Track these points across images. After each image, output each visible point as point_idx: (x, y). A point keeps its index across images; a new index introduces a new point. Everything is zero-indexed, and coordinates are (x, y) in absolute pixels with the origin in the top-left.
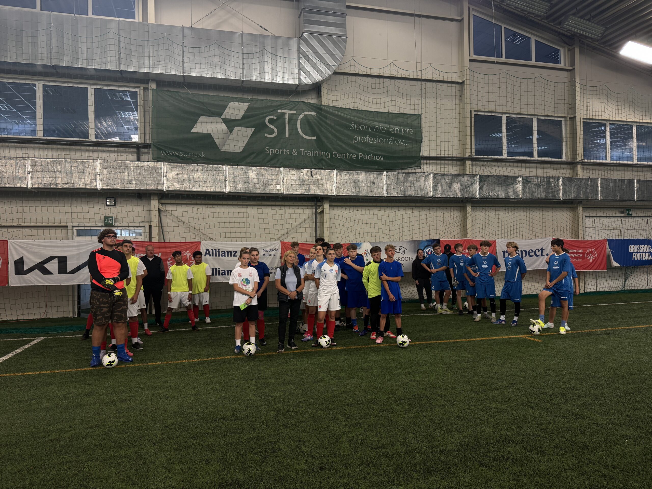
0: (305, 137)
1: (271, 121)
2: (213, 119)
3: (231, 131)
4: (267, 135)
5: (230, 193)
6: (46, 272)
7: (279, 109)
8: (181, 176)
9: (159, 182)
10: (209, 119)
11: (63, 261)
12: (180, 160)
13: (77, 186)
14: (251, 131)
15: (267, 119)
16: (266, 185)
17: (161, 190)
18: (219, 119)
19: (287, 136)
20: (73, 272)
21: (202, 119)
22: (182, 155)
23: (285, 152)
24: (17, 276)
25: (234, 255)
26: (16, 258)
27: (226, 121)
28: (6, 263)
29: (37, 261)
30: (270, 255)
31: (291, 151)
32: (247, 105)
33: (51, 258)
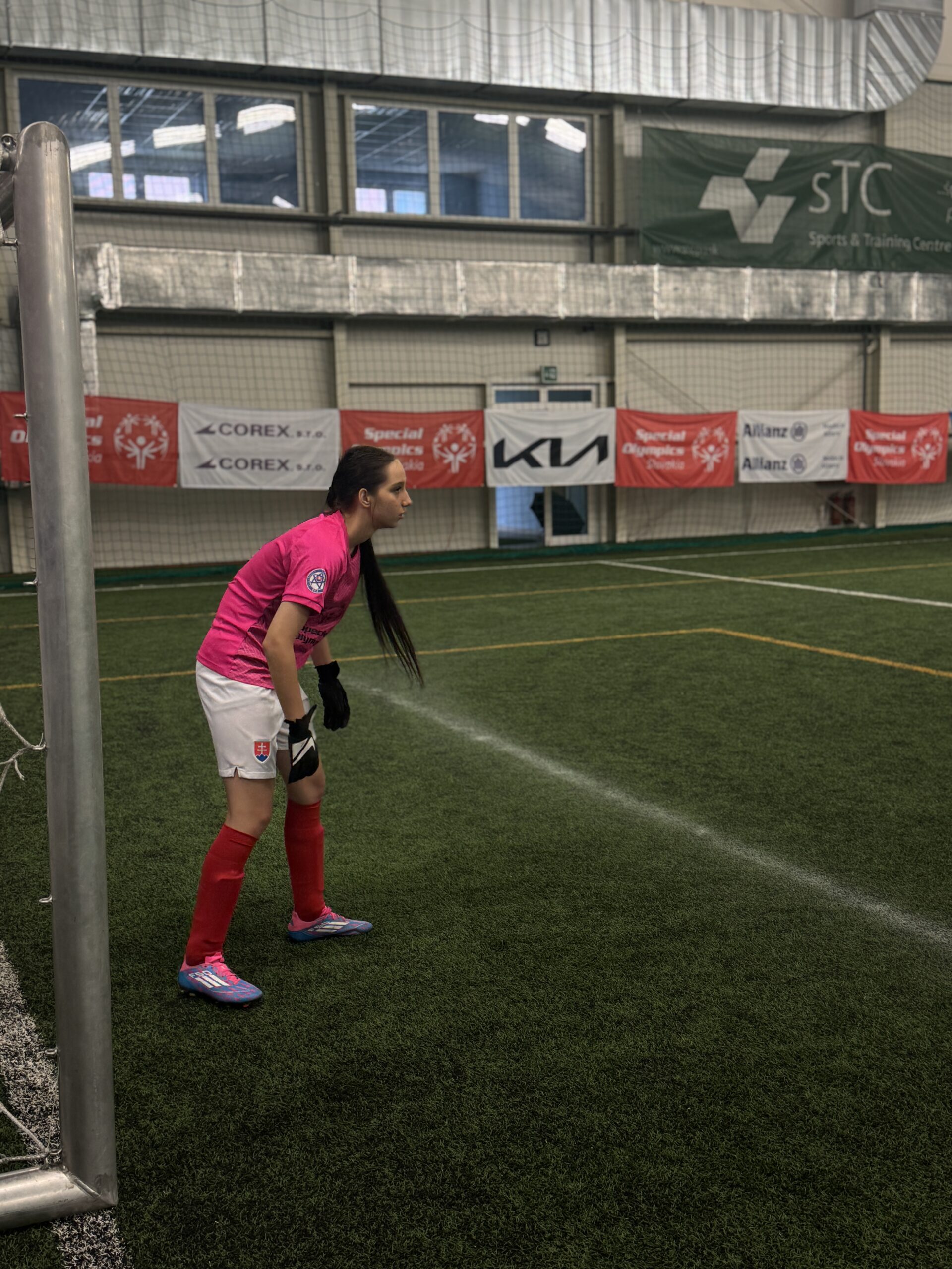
0: (871, 210)
1: (822, 183)
2: (731, 181)
3: (760, 202)
4: (812, 209)
5: (754, 320)
6: (534, 463)
7: (835, 158)
8: (680, 292)
9: (648, 302)
10: (726, 180)
11: (556, 445)
12: (680, 262)
13: (530, 312)
14: (789, 201)
15: (817, 177)
16: (806, 304)
17: (653, 318)
18: (740, 182)
19: (845, 208)
20: (570, 463)
21: (715, 183)
22: (685, 251)
23: (841, 240)
24: (497, 471)
25: (783, 436)
26: (496, 440)
27: (752, 185)
28: (482, 450)
29: (523, 445)
30: (833, 434)
31: (849, 239)
32: (784, 153)
33: (541, 441)
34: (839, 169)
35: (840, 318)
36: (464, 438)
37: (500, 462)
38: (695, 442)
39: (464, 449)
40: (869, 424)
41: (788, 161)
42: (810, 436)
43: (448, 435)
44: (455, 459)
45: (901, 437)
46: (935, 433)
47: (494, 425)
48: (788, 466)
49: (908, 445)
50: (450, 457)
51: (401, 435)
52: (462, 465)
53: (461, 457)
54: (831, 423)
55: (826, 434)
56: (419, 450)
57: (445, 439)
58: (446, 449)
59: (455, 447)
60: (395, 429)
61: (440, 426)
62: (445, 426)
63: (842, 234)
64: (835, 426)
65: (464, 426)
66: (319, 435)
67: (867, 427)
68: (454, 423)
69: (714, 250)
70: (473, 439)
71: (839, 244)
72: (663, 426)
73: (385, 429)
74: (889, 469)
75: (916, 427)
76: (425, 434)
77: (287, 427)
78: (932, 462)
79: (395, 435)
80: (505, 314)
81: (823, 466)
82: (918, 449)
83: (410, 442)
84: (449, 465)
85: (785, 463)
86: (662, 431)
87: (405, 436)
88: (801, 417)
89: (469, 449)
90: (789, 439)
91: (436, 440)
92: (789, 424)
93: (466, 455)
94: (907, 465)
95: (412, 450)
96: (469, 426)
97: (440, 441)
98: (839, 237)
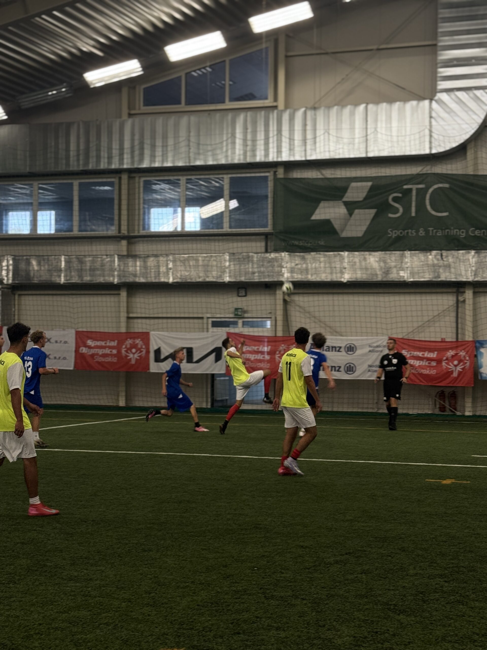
0: (434, 213)
2: (334, 203)
3: (351, 214)
4: (391, 215)
5: (348, 281)
7: (406, 184)
8: (300, 266)
9: (279, 273)
10: (330, 203)
11: (190, 351)
12: (299, 250)
13: (208, 280)
14: (373, 212)
15: (391, 197)
16: (388, 271)
17: (281, 281)
18: (339, 203)
19: (413, 214)
20: (198, 361)
21: (322, 204)
22: (301, 244)
23: (412, 233)
24: (156, 364)
25: (339, 351)
26: (156, 348)
27: (347, 204)
28: (148, 352)
29: (172, 351)
30: (377, 351)
31: (417, 232)
32: (370, 184)
33: (183, 349)
34: (410, 190)
35: (412, 280)
36: (139, 346)
37: (158, 359)
38: (278, 352)
39: (139, 352)
40: (405, 346)
41: (372, 189)
42: (359, 352)
43: (131, 344)
44: (133, 357)
45: (433, 355)
46: (462, 353)
47: (155, 340)
48: (342, 369)
49: (439, 361)
50: (131, 356)
51: (106, 343)
52: (137, 359)
53: (136, 356)
54: (375, 345)
55: (370, 351)
56: (115, 352)
57: (128, 346)
58: (129, 351)
59: (134, 350)
60: (102, 341)
61: (126, 339)
62: (129, 340)
63: (412, 230)
64: (377, 346)
65: (139, 340)
66: (66, 342)
67: (404, 349)
68: (134, 338)
69: (322, 243)
70: (144, 347)
71: (410, 234)
72: (257, 343)
73: (98, 340)
74: (421, 375)
75: (447, 349)
76: (118, 344)
77: (51, 338)
78: (460, 373)
79: (103, 343)
80: (194, 280)
81: (369, 371)
82: (447, 364)
83: (110, 347)
84: (131, 359)
85: (340, 367)
86: (255, 346)
87: (108, 344)
88: (352, 340)
89: (141, 351)
90: (344, 353)
91: (124, 346)
92: (343, 345)
93: (139, 355)
94: (437, 374)
95: (111, 351)
96: (142, 340)
97: (126, 347)
98: (410, 231)
